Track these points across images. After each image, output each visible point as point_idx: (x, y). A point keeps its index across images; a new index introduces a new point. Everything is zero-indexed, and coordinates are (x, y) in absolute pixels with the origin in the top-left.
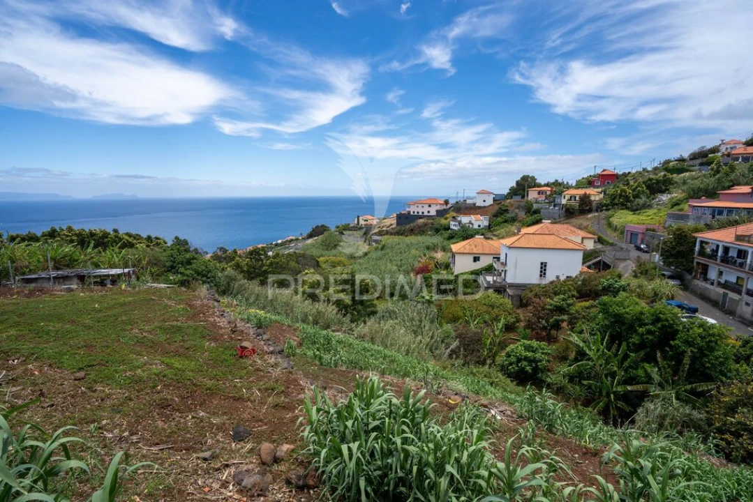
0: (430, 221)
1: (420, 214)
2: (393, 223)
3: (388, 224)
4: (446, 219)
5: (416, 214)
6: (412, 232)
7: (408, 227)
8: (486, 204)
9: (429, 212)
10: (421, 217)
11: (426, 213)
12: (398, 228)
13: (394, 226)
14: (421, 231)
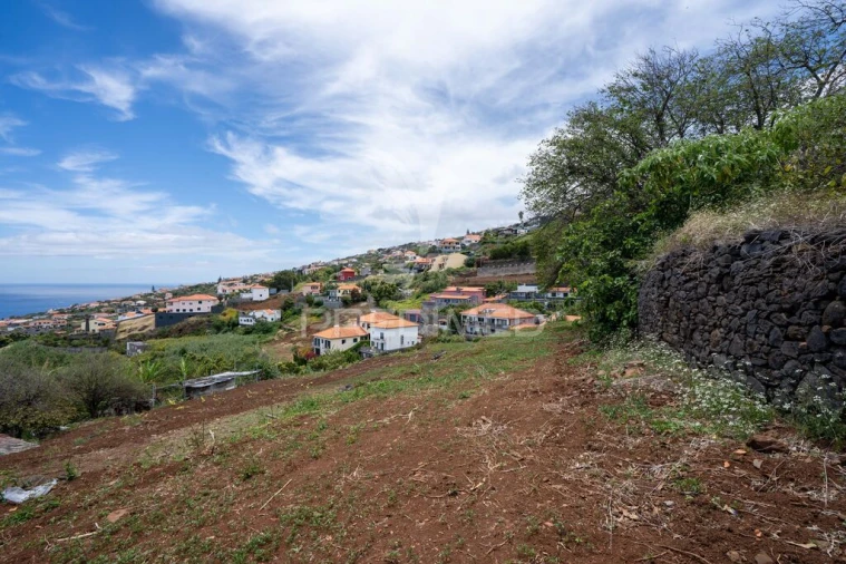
0: (204, 319)
1: (188, 311)
2: (146, 324)
3: (140, 325)
4: (225, 315)
5: (181, 311)
6: (181, 333)
7: (174, 327)
8: (263, 298)
9: (199, 309)
10: (191, 315)
11: (195, 311)
12: (160, 329)
13: (152, 328)
14: (196, 330)
